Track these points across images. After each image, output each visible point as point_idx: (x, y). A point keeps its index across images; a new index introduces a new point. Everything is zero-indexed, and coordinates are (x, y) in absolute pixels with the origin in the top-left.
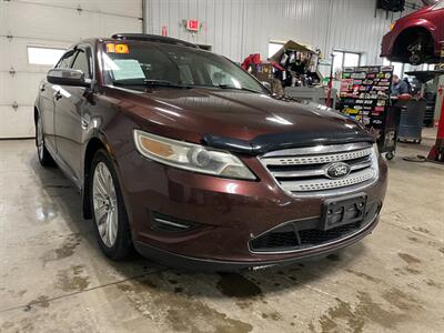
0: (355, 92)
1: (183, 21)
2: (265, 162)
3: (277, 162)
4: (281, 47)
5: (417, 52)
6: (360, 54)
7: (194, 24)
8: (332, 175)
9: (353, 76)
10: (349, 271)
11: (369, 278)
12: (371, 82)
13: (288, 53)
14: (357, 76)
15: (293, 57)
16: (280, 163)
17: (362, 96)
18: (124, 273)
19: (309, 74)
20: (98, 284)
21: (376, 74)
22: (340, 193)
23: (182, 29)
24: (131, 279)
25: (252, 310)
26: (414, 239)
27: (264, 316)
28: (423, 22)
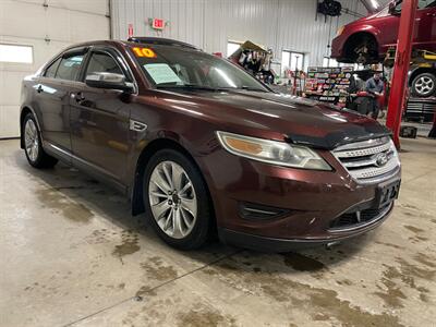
0: (320, 90)
1: (149, 20)
2: (337, 155)
3: (344, 154)
4: (238, 47)
5: (364, 54)
6: (303, 54)
7: (159, 23)
8: (379, 164)
9: (317, 75)
10: (379, 243)
11: (396, 247)
12: (333, 81)
13: (246, 52)
14: (321, 76)
15: (250, 56)
16: (347, 156)
17: (325, 93)
18: (200, 260)
19: (264, 72)
20: (185, 272)
21: (337, 74)
22: (385, 178)
23: (148, 27)
24: (211, 264)
25: (327, 279)
26: (409, 214)
27: (339, 283)
28: (369, 27)
